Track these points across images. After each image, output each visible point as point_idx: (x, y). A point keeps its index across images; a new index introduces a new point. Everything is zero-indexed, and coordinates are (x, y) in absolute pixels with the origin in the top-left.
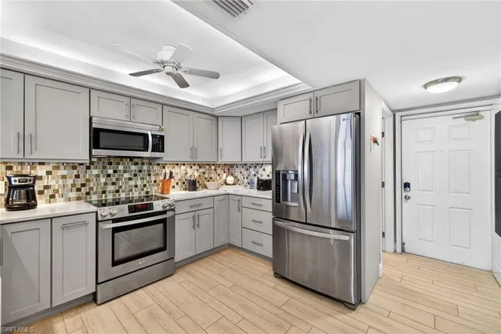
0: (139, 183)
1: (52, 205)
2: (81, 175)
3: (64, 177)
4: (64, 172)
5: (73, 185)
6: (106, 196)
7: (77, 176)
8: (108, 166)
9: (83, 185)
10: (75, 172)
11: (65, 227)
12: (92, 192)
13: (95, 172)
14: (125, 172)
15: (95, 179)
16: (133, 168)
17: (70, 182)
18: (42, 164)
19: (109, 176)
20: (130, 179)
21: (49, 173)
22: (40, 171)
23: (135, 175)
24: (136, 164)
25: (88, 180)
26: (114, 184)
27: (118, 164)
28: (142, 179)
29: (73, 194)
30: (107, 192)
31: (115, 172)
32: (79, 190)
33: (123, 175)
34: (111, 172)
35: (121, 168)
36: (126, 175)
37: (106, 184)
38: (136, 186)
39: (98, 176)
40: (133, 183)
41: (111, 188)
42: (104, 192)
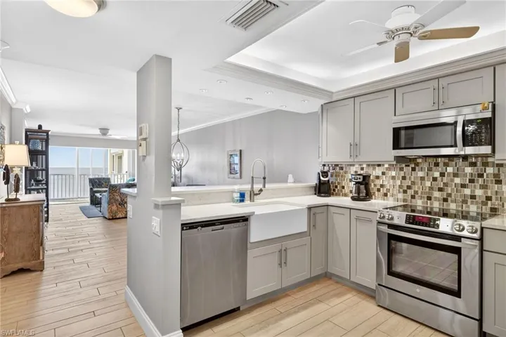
0: (479, 192)
1: (386, 202)
2: (408, 177)
3: (393, 178)
4: (394, 173)
5: (400, 187)
6: (431, 204)
7: (404, 178)
8: (434, 168)
9: (409, 187)
10: (402, 174)
12: (416, 196)
13: (420, 174)
14: (455, 175)
15: (420, 182)
16: (468, 170)
17: (398, 183)
18: (379, 165)
19: (435, 179)
20: (463, 186)
21: (383, 173)
22: (378, 171)
23: (471, 181)
24: (473, 165)
25: (413, 183)
26: (440, 190)
27: (446, 165)
28: (484, 187)
29: (401, 196)
30: (433, 199)
31: (442, 175)
32: (405, 192)
33: (452, 181)
34: (437, 174)
35: (450, 170)
36: (457, 180)
37: (431, 188)
38: (473, 197)
39: (422, 179)
40: (467, 191)
41: (436, 194)
42: (429, 198)
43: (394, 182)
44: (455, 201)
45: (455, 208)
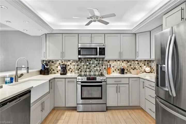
0: (98, 69)
1: (71, 74)
2: (79, 65)
3: (74, 65)
4: (74, 64)
5: (77, 68)
6: (86, 73)
7: (78, 65)
8: (87, 62)
9: (80, 68)
10: (77, 64)
11: (68, 82)
12: (82, 71)
13: (83, 64)
14: (93, 64)
15: (83, 66)
16: (96, 62)
17: (76, 67)
18: (69, 61)
19: (87, 65)
20: (95, 67)
21: (71, 64)
22: (69, 63)
23: (97, 65)
24: (97, 61)
25: (81, 67)
26: (89, 68)
27: (90, 61)
28: (99, 67)
29: (77, 71)
30: (87, 72)
31: (89, 64)
32: (78, 70)
33: (92, 65)
34: (88, 64)
35: (91, 62)
36: (93, 65)
37: (86, 68)
38: (97, 70)
39: (84, 65)
40: (96, 68)
41: (88, 70)
42: (86, 71)
43: (75, 67)
44: (93, 72)
45: (92, 74)
